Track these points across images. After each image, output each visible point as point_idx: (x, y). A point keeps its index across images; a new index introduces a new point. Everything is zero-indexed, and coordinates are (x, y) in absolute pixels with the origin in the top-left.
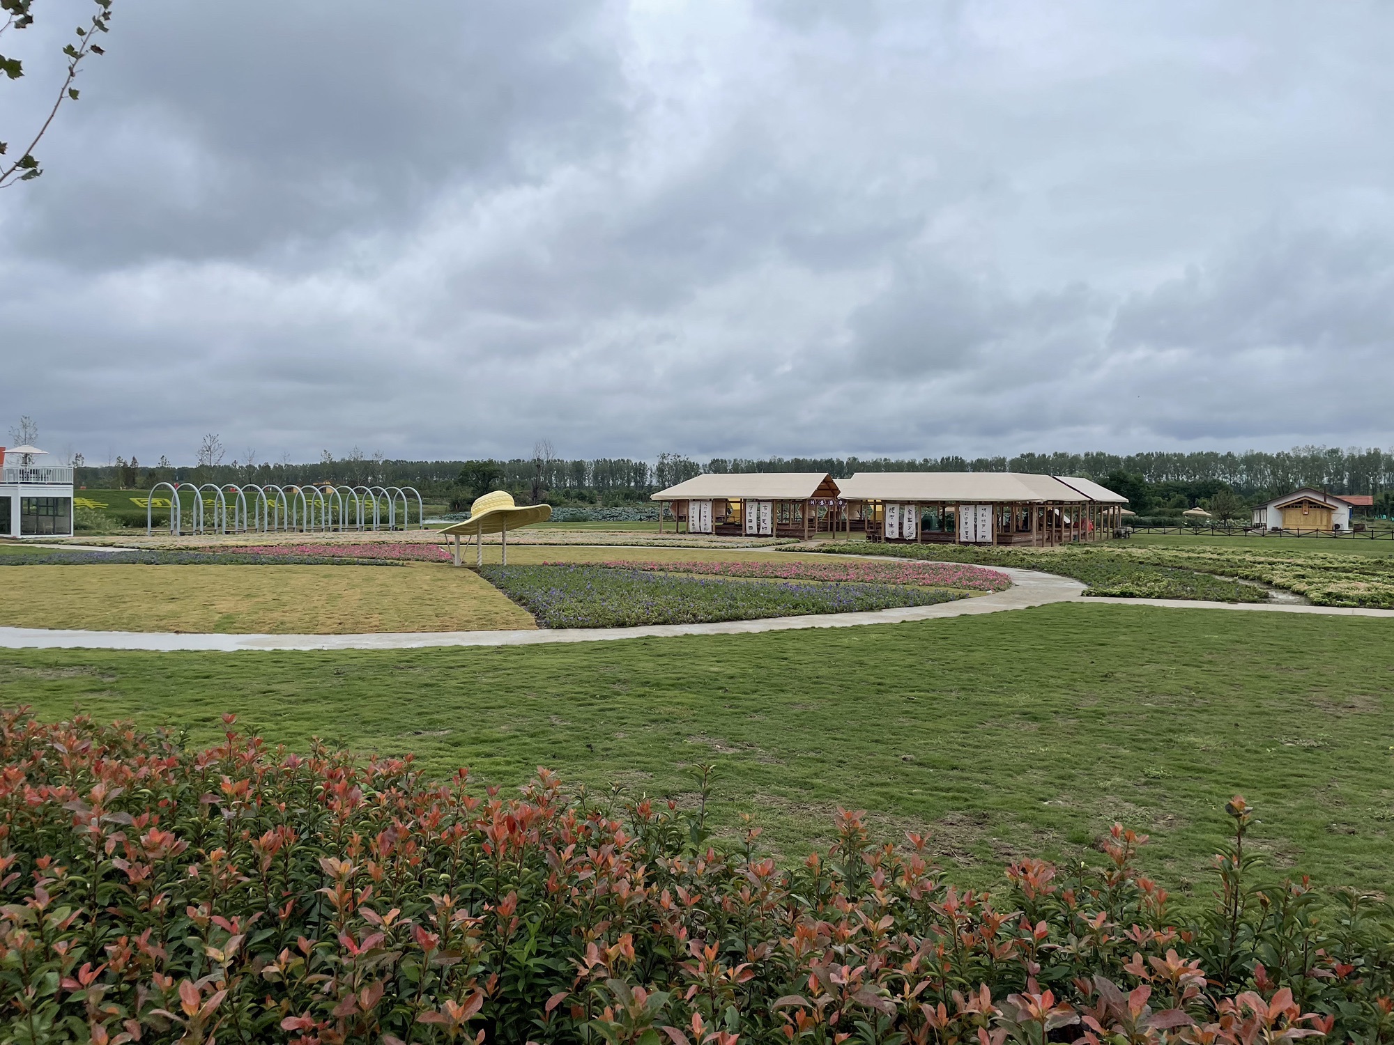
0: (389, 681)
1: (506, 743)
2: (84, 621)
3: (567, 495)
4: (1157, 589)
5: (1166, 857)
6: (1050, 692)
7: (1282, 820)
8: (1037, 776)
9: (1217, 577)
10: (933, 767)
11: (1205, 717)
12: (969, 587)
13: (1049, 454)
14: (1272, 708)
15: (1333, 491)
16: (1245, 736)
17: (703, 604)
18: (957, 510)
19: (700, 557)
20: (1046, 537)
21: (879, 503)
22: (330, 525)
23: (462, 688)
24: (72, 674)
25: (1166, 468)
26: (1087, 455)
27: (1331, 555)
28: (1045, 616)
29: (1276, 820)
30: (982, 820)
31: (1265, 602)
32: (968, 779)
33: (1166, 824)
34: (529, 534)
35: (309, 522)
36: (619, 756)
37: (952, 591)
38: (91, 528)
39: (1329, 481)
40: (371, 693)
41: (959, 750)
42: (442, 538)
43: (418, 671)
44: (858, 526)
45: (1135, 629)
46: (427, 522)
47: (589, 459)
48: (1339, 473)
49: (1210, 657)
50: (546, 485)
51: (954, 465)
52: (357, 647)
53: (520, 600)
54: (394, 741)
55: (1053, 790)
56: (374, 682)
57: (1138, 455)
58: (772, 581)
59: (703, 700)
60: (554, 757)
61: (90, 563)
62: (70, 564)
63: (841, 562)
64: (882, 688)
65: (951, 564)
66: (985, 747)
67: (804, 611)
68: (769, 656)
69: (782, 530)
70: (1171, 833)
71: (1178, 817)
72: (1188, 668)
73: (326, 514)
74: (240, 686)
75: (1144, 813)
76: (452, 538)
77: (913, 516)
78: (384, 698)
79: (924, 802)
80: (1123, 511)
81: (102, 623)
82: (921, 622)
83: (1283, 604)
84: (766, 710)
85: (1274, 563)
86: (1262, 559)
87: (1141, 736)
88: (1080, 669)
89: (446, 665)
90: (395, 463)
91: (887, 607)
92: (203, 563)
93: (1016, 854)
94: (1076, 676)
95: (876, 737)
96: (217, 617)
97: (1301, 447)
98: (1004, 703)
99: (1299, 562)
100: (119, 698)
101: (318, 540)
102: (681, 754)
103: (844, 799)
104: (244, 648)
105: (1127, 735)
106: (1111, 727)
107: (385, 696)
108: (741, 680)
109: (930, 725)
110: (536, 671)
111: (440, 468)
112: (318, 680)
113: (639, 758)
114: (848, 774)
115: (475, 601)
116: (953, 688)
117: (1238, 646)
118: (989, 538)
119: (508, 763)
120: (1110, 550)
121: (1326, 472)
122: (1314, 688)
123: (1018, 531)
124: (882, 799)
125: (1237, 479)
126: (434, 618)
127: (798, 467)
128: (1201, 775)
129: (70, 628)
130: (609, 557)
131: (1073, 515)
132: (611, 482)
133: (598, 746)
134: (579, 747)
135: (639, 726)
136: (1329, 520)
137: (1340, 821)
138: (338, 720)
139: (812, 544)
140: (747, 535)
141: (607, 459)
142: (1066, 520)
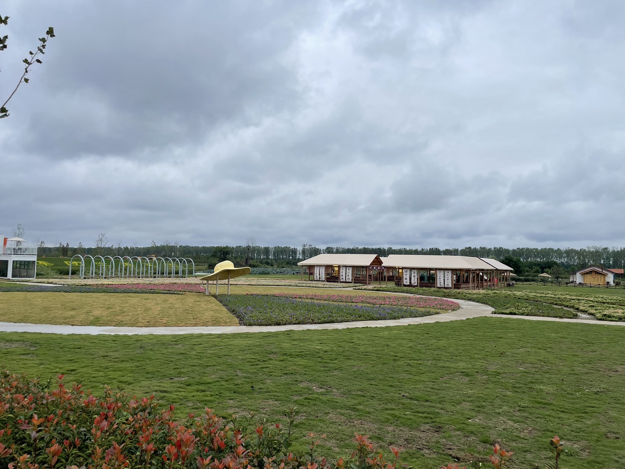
0: (164, 351)
1: (213, 384)
2: (31, 319)
3: (261, 262)
4: (526, 311)
5: (527, 451)
6: (475, 361)
7: (584, 431)
8: (467, 405)
9: (554, 306)
10: (417, 400)
11: (547, 375)
12: (440, 309)
13: (478, 247)
14: (579, 371)
15: (606, 267)
16: (567, 386)
17: (317, 314)
18: (436, 272)
19: (318, 292)
20: (476, 285)
21: (400, 269)
22: (152, 275)
23: (198, 356)
24: (17, 345)
25: (530, 255)
26: (495, 248)
27: (606, 296)
28: (475, 323)
29: (581, 431)
30: (438, 429)
31: (576, 318)
32: (433, 407)
33: (528, 433)
34: (242, 280)
35: (143, 273)
36: (266, 392)
37: (432, 310)
38: (44, 275)
39: (604, 262)
40: (154, 358)
41: (430, 391)
42: (201, 282)
43: (180, 346)
44: (391, 279)
45: (516, 330)
46: (197, 274)
47: (271, 246)
48: (608, 258)
49: (550, 345)
50: (252, 258)
51: (435, 252)
52: (154, 333)
53: (233, 312)
54: (159, 383)
55: (474, 414)
56: (157, 352)
57: (517, 249)
58: (350, 304)
59: (311, 363)
60: (235, 392)
61: (40, 291)
62: (30, 292)
63: (382, 295)
64: (396, 358)
65: (433, 297)
66: (443, 390)
67: (364, 319)
68: (345, 341)
69: (357, 280)
70: (530, 438)
71: (534, 429)
72: (540, 350)
73: (151, 270)
74: (93, 353)
75: (518, 427)
76: (205, 282)
77: (416, 275)
78: (160, 360)
79: (411, 419)
80: (511, 274)
81: (39, 320)
82: (417, 325)
83: (584, 320)
84: (340, 369)
85: (580, 300)
86: (574, 298)
87: (517, 385)
88: (490, 350)
89: (193, 343)
90: (185, 247)
91: (402, 317)
92: (91, 292)
93: (454, 449)
94: (488, 353)
95: (391, 384)
96: (92, 318)
97: (591, 246)
98: (453, 367)
99: (591, 299)
100: (35, 358)
101: (145, 282)
102: (296, 391)
103: (372, 417)
104: (102, 333)
105: (511, 385)
106: (503, 380)
107: (160, 359)
108: (330, 353)
109: (417, 378)
110: (234, 347)
111: (205, 249)
112: (131, 350)
113: (275, 394)
114: (375, 403)
115: (212, 312)
116: (429, 358)
117: (563, 340)
118: (450, 286)
119: (212, 395)
120: (505, 292)
121: (602, 258)
122: (599, 362)
123: (464, 282)
124: (391, 417)
125: (562, 260)
126: (192, 320)
127: (365, 251)
128: (546, 406)
129: (24, 322)
130: (277, 292)
131: (489, 276)
132: (281, 257)
133: (257, 387)
134: (247, 387)
135: (278, 376)
136: (604, 280)
137: (611, 432)
138: (135, 371)
139: (370, 287)
140: (341, 282)
141: (280, 246)
142: (485, 277)
